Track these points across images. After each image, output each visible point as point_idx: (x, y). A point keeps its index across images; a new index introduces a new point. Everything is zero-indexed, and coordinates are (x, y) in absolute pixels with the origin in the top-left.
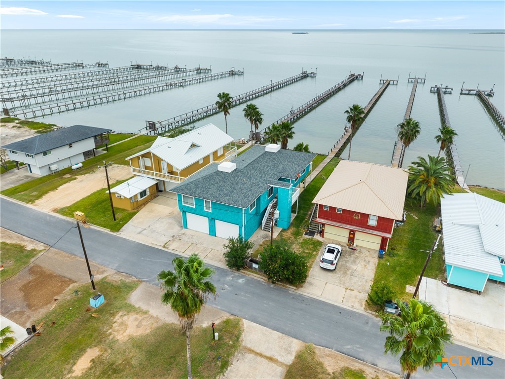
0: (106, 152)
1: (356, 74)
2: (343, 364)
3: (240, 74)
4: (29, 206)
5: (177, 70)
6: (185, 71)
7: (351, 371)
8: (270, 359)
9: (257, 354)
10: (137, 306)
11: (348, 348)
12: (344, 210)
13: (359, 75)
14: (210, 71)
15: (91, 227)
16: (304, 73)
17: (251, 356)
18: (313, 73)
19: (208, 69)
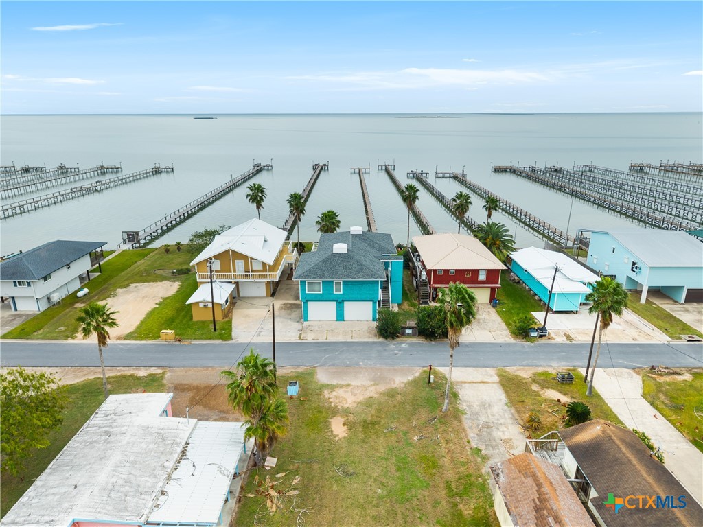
0: (99, 274)
1: (321, 164)
2: (531, 372)
3: (170, 170)
4: (70, 341)
5: (63, 170)
6: (77, 172)
7: (540, 373)
8: (483, 382)
9: (470, 382)
10: (335, 384)
11: (525, 363)
12: (457, 271)
13: (325, 165)
14: (120, 170)
15: (192, 342)
16: (256, 165)
17: (467, 385)
18: (268, 166)
19: (117, 167)
